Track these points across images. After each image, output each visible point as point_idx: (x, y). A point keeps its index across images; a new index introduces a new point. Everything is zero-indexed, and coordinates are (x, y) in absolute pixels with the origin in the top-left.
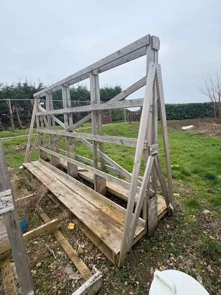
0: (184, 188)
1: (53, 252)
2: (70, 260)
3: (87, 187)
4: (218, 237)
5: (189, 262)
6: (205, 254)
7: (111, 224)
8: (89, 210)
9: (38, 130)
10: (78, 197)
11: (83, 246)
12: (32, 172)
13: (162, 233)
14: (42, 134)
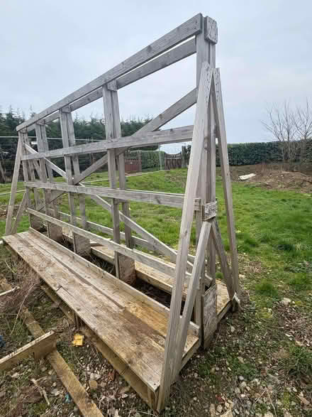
0: (250, 264)
1: (44, 392)
2: (75, 405)
3: (105, 272)
4: (308, 341)
5: (270, 390)
6: (293, 373)
7: (144, 335)
8: (108, 311)
9: (26, 183)
10: (90, 289)
11: (98, 376)
12: (17, 251)
13: (224, 342)
14: (33, 190)
